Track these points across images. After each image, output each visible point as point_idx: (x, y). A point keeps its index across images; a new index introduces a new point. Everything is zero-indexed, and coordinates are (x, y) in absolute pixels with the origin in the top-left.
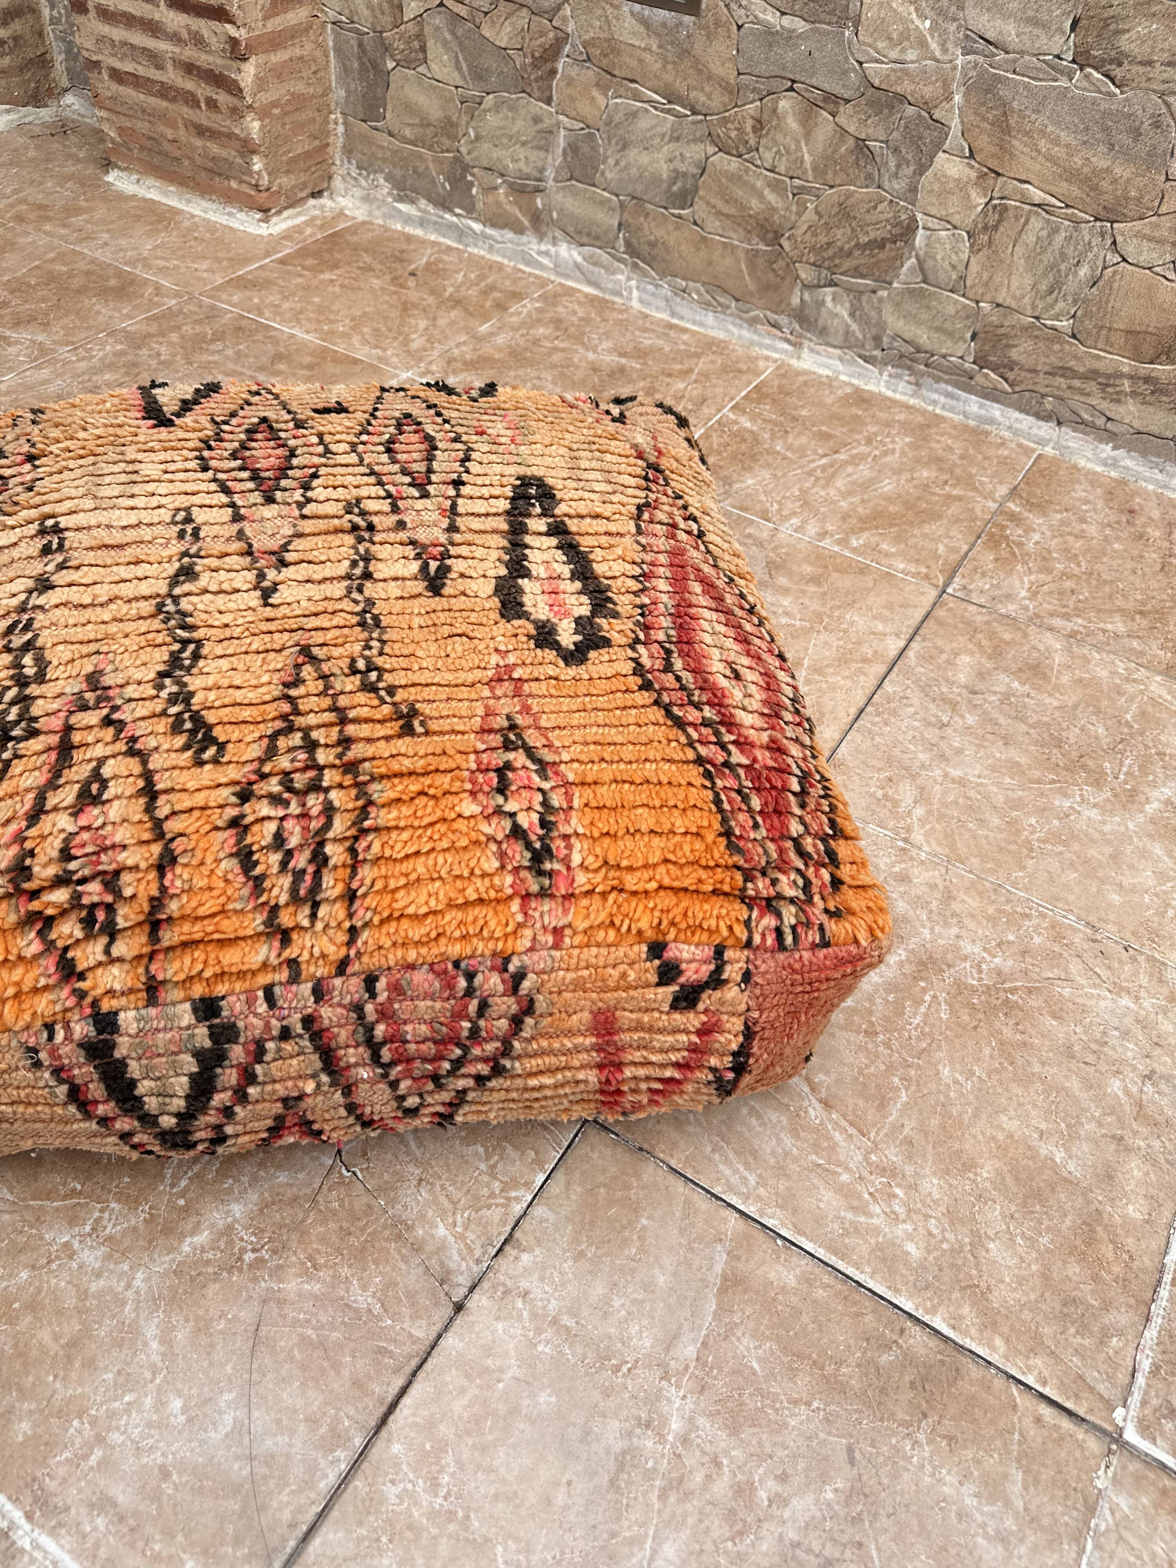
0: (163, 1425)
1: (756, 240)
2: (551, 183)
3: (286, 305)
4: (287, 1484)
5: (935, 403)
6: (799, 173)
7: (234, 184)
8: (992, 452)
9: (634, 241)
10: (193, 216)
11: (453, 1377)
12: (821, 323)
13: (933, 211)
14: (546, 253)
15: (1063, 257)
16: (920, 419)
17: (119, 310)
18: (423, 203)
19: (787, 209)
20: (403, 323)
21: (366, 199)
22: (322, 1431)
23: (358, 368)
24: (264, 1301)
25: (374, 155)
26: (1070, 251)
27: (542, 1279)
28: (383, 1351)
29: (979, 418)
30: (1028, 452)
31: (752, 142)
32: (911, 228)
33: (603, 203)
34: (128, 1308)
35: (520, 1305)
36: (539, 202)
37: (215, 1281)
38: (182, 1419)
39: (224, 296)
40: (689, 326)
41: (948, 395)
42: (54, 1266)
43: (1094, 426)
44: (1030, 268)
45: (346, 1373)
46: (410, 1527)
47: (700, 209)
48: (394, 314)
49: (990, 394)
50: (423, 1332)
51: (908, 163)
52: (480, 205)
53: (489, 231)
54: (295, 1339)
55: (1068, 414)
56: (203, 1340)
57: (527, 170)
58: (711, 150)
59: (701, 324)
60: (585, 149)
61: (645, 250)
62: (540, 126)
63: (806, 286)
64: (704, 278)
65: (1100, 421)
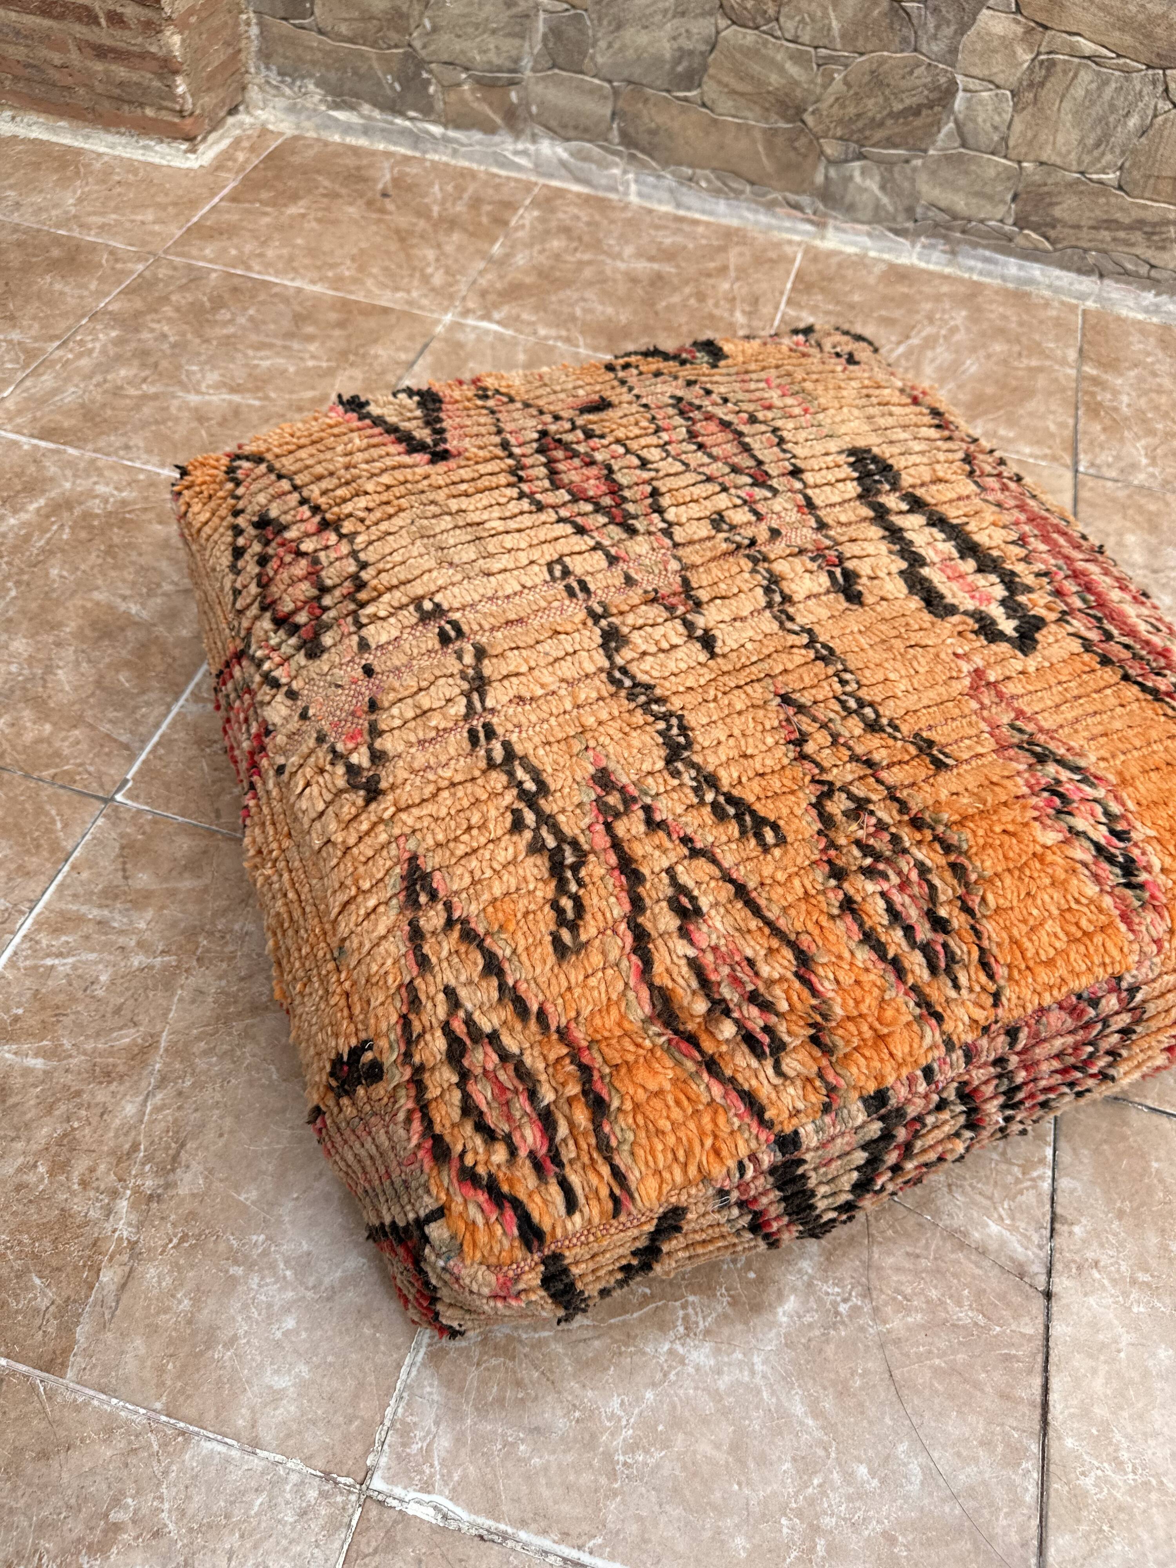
0: (861, 1495)
1: (774, 117)
2: (528, 73)
3: (270, 253)
4: (998, 1509)
5: (971, 269)
6: (826, 42)
7: (149, 112)
8: (1042, 314)
9: (631, 130)
10: (100, 155)
11: (1079, 1362)
12: (848, 199)
13: (976, 71)
14: (524, 153)
15: (1113, 108)
16: (962, 289)
17: (84, 287)
18: (366, 108)
19: (812, 82)
20: (409, 257)
21: (292, 109)
22: (1000, 1449)
23: (393, 319)
24: (882, 1346)
25: (300, 59)
26: (1119, 103)
27: (1102, 1245)
28: (1007, 1358)
29: (1018, 280)
30: (1073, 308)
31: (771, 12)
32: (951, 90)
33: (593, 91)
34: (765, 1395)
35: (1097, 1275)
36: (514, 96)
37: (827, 1341)
38: (875, 1483)
39: (195, 252)
40: (697, 216)
41: (986, 260)
42: (672, 1377)
43: (1137, 275)
44: (1078, 122)
45: (988, 1389)
46: (1120, 1509)
47: (710, 89)
48: (394, 246)
49: (1032, 255)
50: (1032, 1328)
51: (948, 23)
52: (439, 106)
53: (451, 133)
54: (928, 1374)
55: (1110, 266)
56: (851, 1402)
57: (496, 61)
58: (723, 23)
59: (711, 213)
60: (571, 32)
61: (644, 139)
62: (514, 10)
63: (831, 162)
64: (715, 164)
65: (1144, 270)
